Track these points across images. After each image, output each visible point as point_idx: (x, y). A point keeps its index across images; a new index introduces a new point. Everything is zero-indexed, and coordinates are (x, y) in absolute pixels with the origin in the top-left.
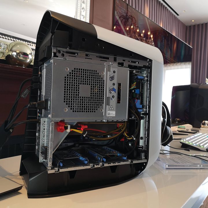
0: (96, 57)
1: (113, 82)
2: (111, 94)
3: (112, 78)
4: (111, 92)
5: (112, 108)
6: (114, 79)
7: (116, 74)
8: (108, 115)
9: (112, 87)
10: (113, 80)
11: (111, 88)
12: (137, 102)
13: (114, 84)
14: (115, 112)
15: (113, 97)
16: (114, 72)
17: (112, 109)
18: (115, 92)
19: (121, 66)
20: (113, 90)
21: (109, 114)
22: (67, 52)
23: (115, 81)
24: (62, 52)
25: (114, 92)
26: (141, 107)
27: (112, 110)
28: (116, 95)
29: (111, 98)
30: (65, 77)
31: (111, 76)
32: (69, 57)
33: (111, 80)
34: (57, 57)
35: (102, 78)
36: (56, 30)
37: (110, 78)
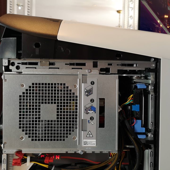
0: (66, 64)
1: (91, 97)
2: (88, 114)
3: (89, 92)
4: (89, 112)
5: (89, 135)
6: (92, 93)
7: (95, 86)
8: (84, 145)
9: (90, 105)
10: (90, 94)
11: (87, 106)
12: (136, 124)
13: (92, 101)
14: (95, 140)
15: (92, 118)
16: (92, 83)
17: (91, 136)
18: (95, 111)
19: (105, 72)
20: (92, 108)
21: (86, 143)
22: (23, 64)
23: (94, 96)
24: (16, 65)
25: (92, 111)
26: (144, 132)
27: (90, 138)
28: (96, 115)
29: (89, 121)
30: (20, 96)
31: (88, 89)
32: (25, 69)
33: (87, 95)
34: (11, 71)
35: (74, 94)
36: (3, 38)
37: (86, 92)
